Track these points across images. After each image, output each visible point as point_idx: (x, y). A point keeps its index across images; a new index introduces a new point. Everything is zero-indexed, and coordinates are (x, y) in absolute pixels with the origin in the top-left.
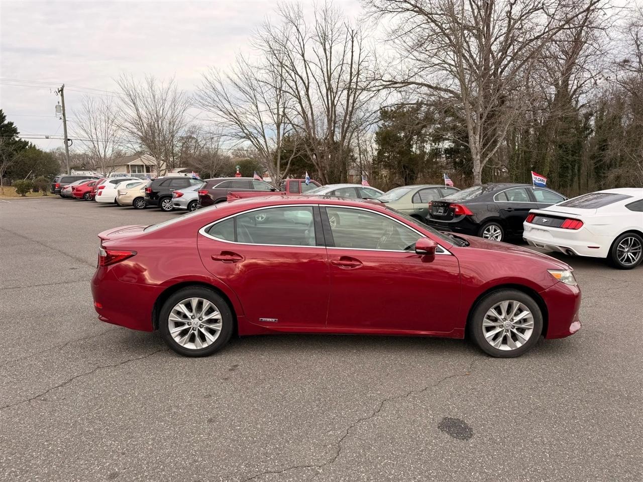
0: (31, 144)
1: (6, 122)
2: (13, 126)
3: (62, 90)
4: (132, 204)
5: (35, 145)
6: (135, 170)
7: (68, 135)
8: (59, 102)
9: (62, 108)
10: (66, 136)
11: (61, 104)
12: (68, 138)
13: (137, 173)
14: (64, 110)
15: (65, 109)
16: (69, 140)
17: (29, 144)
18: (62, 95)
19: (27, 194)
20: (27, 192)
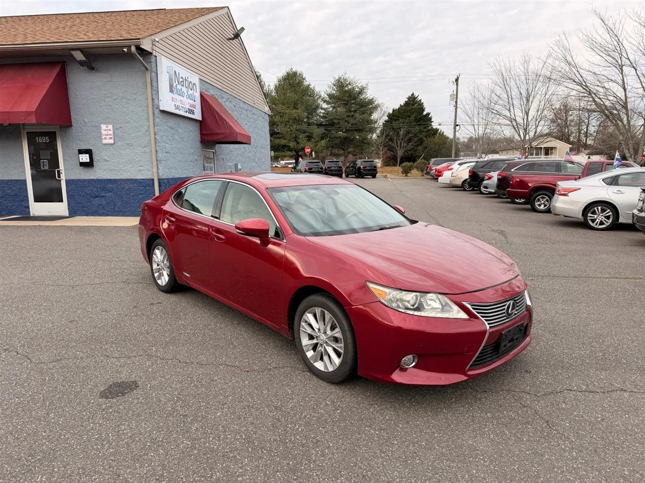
0: (441, 131)
1: (425, 113)
2: (430, 116)
3: (457, 80)
4: (461, 186)
5: (443, 132)
6: (533, 153)
7: (457, 121)
8: (453, 91)
9: (455, 96)
10: (455, 122)
11: (455, 93)
12: (457, 123)
13: (534, 156)
14: (457, 98)
15: (458, 96)
16: (457, 125)
17: (440, 131)
18: (457, 84)
19: (409, 174)
20: (409, 172)
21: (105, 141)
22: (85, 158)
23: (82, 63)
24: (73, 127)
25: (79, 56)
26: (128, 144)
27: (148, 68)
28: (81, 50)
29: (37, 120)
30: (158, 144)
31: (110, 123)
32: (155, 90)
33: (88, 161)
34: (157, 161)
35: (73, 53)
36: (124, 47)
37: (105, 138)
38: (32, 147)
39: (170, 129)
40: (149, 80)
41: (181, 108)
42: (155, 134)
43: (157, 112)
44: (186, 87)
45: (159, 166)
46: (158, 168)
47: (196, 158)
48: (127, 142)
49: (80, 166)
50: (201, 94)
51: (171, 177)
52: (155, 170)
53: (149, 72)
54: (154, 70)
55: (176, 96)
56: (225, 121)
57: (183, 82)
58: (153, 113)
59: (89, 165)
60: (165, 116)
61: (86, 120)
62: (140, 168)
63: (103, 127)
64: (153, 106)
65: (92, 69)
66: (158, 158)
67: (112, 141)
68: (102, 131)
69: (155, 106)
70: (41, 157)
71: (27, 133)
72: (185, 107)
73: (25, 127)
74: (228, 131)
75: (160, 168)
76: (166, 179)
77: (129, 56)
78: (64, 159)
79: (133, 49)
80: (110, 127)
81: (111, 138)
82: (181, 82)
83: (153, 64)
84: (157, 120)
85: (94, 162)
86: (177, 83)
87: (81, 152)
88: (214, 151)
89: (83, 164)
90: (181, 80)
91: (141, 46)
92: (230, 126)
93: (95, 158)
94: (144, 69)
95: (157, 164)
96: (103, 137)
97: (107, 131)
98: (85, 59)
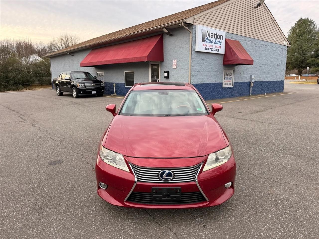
21: (174, 67)
22: (166, 75)
23: (167, 34)
24: (164, 62)
25: (165, 31)
26: (181, 68)
27: (191, 31)
28: (166, 28)
29: (148, 60)
30: (192, 68)
31: (176, 59)
32: (194, 42)
33: (167, 76)
34: (191, 76)
35: (163, 29)
36: (179, 24)
37: (174, 66)
38: (152, 70)
39: (201, 60)
40: (191, 37)
41: (210, 49)
42: (191, 63)
43: (193, 52)
44: (215, 38)
45: (191, 78)
46: (191, 79)
47: (218, 73)
48: (181, 67)
49: (165, 78)
50: (226, 41)
51: (199, 83)
52: (189, 80)
53: (191, 34)
54: (194, 32)
55: (206, 43)
56: (235, 53)
57: (213, 35)
58: (192, 53)
59: (168, 77)
60: (198, 54)
61: (168, 58)
62: (185, 79)
63: (173, 61)
64: (192, 49)
65: (171, 35)
66: (192, 74)
67: (176, 67)
68: (173, 63)
69: (193, 49)
70: (154, 75)
71: (151, 65)
72: (212, 48)
73: (151, 62)
74: (236, 59)
75: (192, 79)
76: (195, 84)
77: (182, 28)
78: (160, 76)
79: (182, 24)
80: (176, 61)
81: (175, 66)
82: (211, 36)
83: (194, 29)
84: (193, 56)
85: (169, 77)
86: (208, 36)
87: (165, 72)
88: (234, 69)
89: (165, 77)
90: (211, 35)
91: (186, 22)
92: (237, 55)
93: (170, 75)
94: (189, 32)
95: (191, 77)
96: (173, 65)
97: (174, 62)
98: (167, 32)
